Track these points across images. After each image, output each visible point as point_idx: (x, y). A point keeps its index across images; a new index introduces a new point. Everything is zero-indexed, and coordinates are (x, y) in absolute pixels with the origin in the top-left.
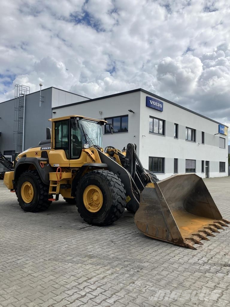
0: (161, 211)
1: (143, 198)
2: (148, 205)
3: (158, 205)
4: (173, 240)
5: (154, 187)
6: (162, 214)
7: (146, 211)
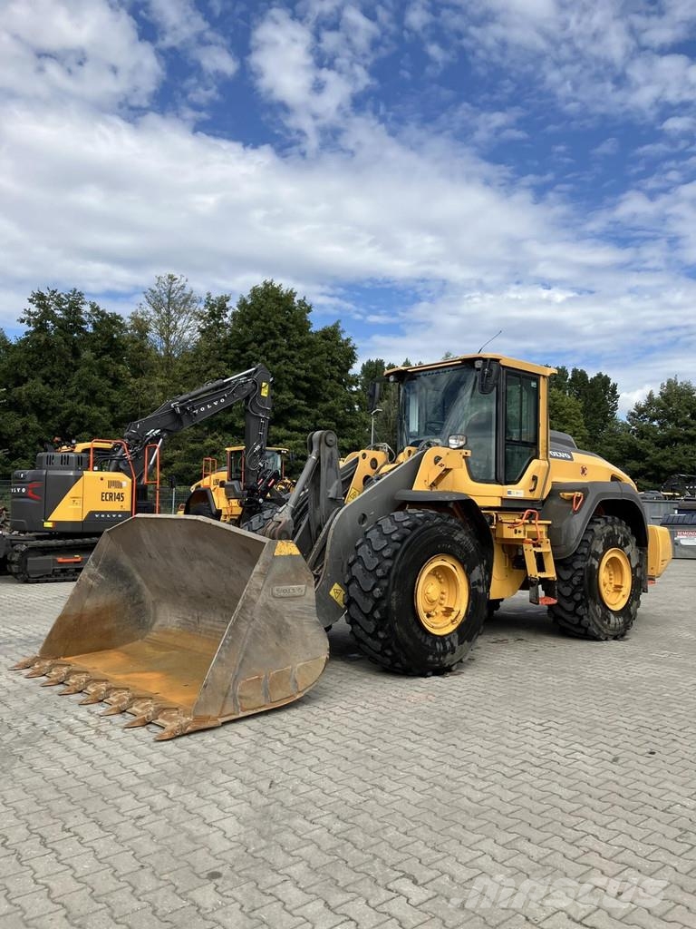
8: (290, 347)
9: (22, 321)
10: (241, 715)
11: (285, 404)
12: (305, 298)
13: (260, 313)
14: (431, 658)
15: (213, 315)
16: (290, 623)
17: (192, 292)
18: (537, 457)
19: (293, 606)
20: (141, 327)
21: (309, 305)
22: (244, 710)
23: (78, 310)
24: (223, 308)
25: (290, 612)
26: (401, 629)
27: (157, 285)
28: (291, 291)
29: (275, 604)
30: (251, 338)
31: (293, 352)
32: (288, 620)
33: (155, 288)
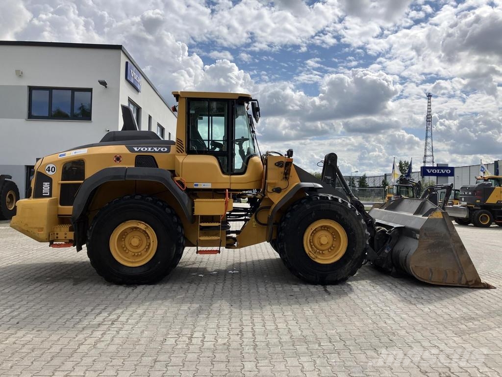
0: (451, 249)
1: (425, 234)
2: (431, 241)
3: (447, 241)
4: (467, 282)
5: (442, 217)
6: (452, 252)
7: (429, 250)
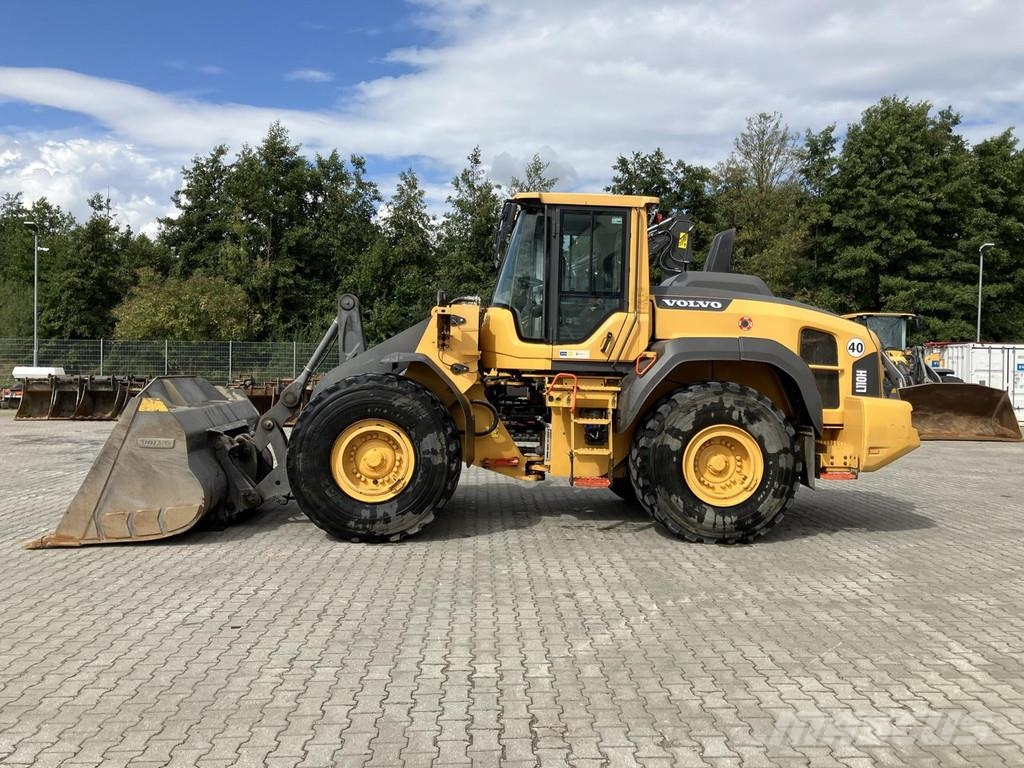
8: (917, 174)
9: (608, 189)
10: (105, 541)
11: (903, 246)
12: (950, 107)
13: (875, 138)
14: (352, 524)
15: (815, 152)
16: (158, 470)
17: (787, 129)
18: (623, 308)
19: (162, 456)
20: (736, 178)
21: (954, 114)
22: (107, 538)
23: (661, 171)
24: (828, 141)
25: (157, 461)
26: (310, 491)
27: (748, 128)
28: (925, 104)
29: (140, 452)
30: (860, 170)
31: (921, 180)
32: (156, 468)
33: (747, 132)
